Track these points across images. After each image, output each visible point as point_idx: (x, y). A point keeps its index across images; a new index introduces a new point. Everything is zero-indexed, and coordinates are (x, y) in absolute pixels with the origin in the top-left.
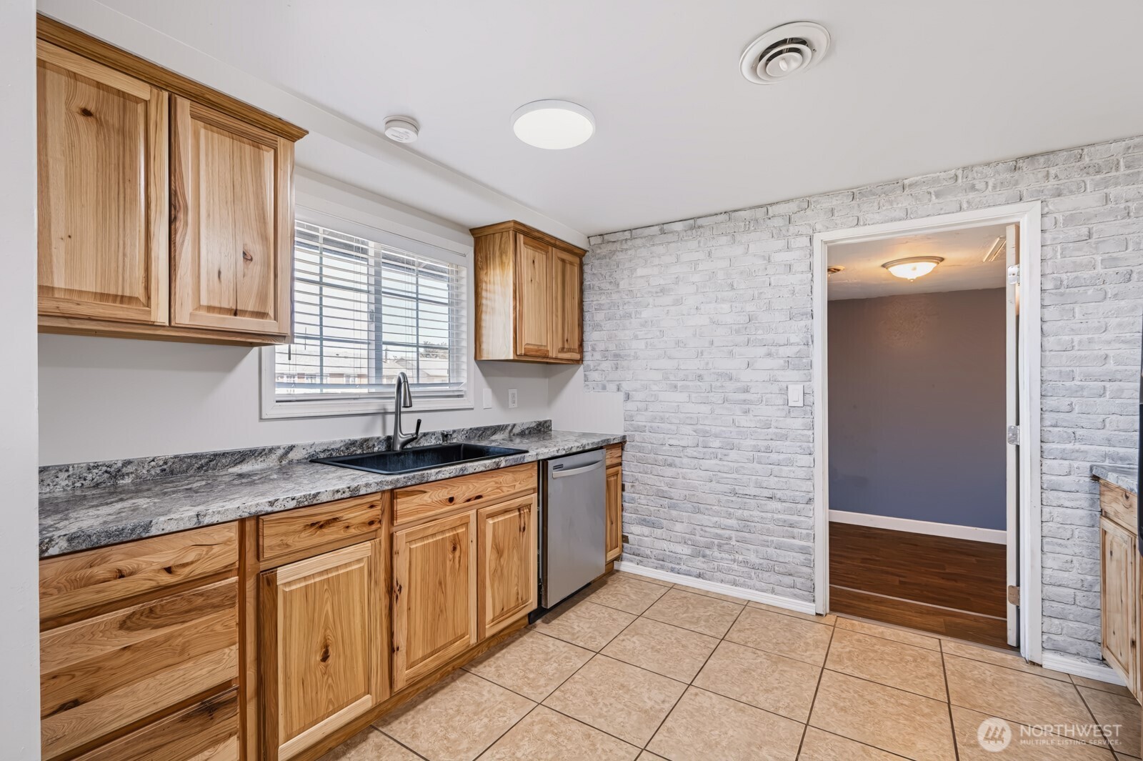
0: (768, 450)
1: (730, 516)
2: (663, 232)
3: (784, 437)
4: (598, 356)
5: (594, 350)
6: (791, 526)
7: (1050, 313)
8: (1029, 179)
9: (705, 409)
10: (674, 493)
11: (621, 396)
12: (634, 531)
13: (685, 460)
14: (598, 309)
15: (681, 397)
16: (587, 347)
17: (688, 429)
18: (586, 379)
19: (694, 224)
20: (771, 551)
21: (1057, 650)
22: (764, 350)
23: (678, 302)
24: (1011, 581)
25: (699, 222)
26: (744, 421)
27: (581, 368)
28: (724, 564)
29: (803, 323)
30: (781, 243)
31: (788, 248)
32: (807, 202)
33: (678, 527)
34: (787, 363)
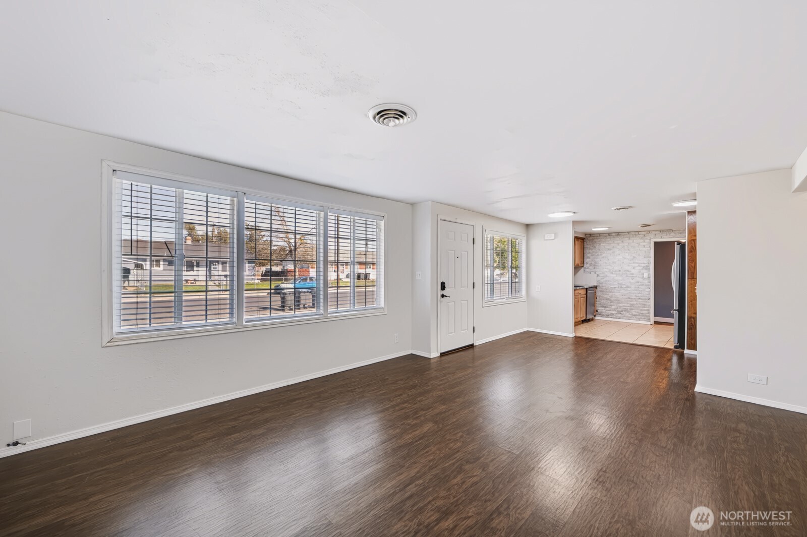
0: (638, 288)
1: (628, 304)
2: (609, 235)
3: (643, 285)
4: (588, 265)
5: (587, 263)
6: (644, 305)
9: (621, 278)
10: (612, 299)
11: (596, 275)
12: (600, 309)
13: (615, 291)
14: (589, 253)
15: (615, 275)
16: (585, 263)
17: (617, 283)
18: (584, 271)
19: (618, 234)
20: (639, 311)
22: (637, 265)
23: (614, 252)
25: (621, 234)
26: (633, 281)
27: (583, 269)
28: (626, 315)
29: (648, 259)
30: (642, 241)
31: (644, 242)
32: (648, 232)
33: (613, 307)
34: (644, 268)
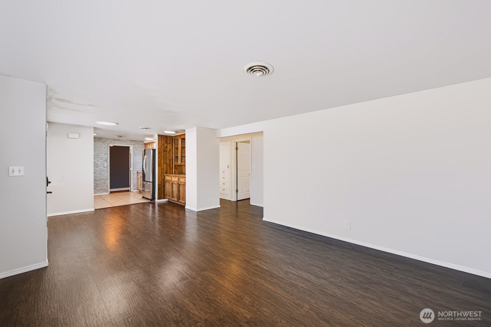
0: (101, 173)
3: (104, 171)
6: (104, 183)
7: (134, 156)
8: (132, 142)
20: (101, 187)
21: (134, 190)
22: (100, 159)
24: (130, 185)
26: (97, 169)
29: (106, 155)
30: (103, 144)
31: (104, 145)
32: (107, 139)
34: (104, 161)
